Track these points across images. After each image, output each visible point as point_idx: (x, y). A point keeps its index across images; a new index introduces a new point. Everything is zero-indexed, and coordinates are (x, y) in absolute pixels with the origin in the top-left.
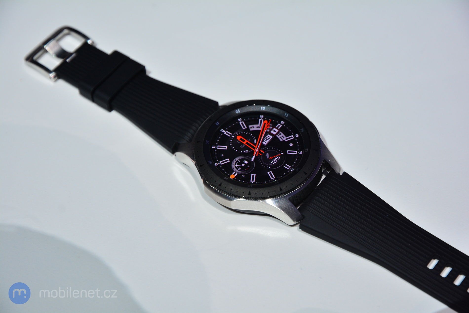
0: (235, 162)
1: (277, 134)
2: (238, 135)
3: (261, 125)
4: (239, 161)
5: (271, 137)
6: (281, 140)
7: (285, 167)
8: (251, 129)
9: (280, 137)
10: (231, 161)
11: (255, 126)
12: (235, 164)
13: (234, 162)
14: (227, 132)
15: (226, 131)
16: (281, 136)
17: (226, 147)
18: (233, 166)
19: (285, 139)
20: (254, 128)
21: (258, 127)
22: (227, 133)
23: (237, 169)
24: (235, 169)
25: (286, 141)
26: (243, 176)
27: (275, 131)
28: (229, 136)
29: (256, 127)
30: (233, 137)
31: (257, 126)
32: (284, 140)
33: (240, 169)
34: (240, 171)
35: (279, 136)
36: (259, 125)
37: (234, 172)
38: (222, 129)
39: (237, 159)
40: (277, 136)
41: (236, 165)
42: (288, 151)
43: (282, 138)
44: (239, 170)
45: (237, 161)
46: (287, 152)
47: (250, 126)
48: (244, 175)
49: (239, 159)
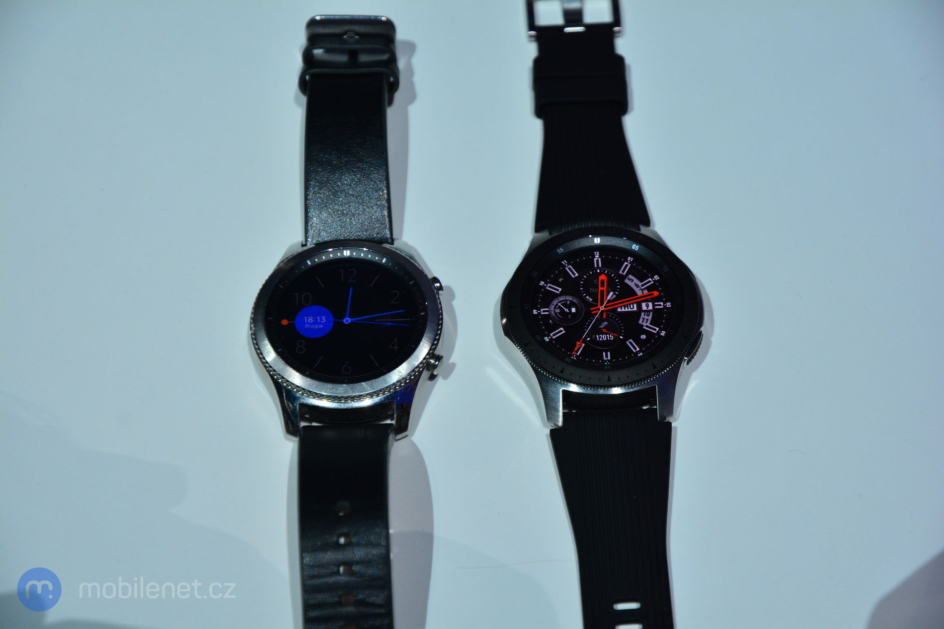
0: (564, 299)
1: (645, 311)
2: (605, 274)
3: (642, 286)
4: (568, 302)
5: (635, 309)
6: (640, 322)
7: (604, 353)
8: (627, 281)
9: (644, 319)
10: (561, 294)
11: (636, 281)
12: (559, 302)
13: (562, 298)
14: (600, 259)
15: (599, 257)
16: (646, 317)
17: (577, 275)
18: (555, 302)
19: (645, 324)
20: (633, 282)
21: (637, 286)
22: (597, 261)
23: (555, 308)
24: (553, 307)
25: (644, 327)
26: (551, 321)
27: (648, 307)
28: (596, 266)
29: (635, 284)
30: (598, 271)
31: (637, 284)
32: (643, 326)
33: (558, 311)
34: (556, 313)
35: (645, 315)
36: (640, 284)
37: (548, 309)
38: (598, 253)
39: (569, 298)
40: (643, 314)
41: (559, 304)
42: (631, 340)
43: (645, 321)
44: (555, 311)
45: (567, 301)
46: (628, 340)
47: (630, 276)
48: (553, 321)
49: (571, 299)
